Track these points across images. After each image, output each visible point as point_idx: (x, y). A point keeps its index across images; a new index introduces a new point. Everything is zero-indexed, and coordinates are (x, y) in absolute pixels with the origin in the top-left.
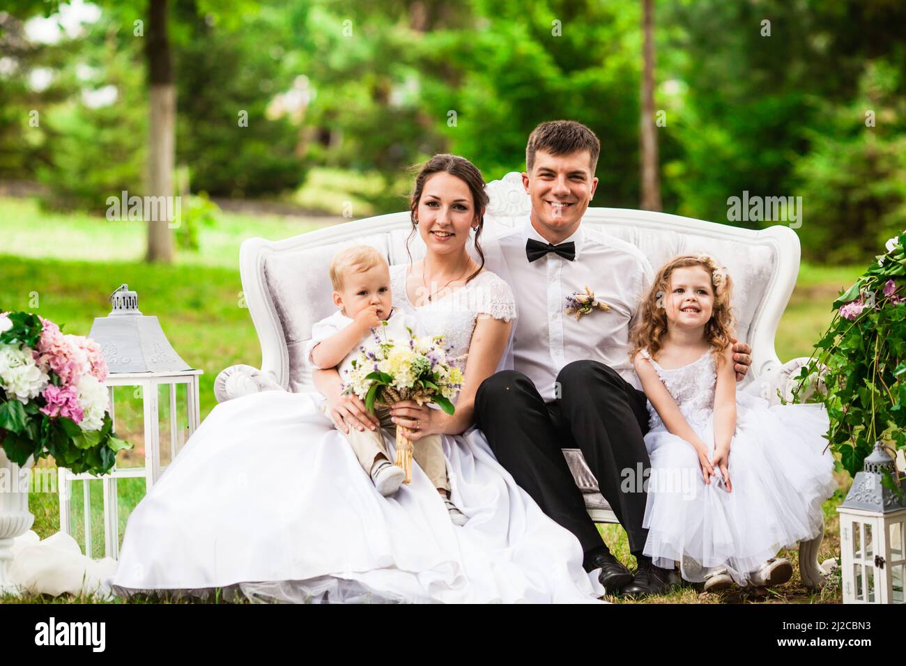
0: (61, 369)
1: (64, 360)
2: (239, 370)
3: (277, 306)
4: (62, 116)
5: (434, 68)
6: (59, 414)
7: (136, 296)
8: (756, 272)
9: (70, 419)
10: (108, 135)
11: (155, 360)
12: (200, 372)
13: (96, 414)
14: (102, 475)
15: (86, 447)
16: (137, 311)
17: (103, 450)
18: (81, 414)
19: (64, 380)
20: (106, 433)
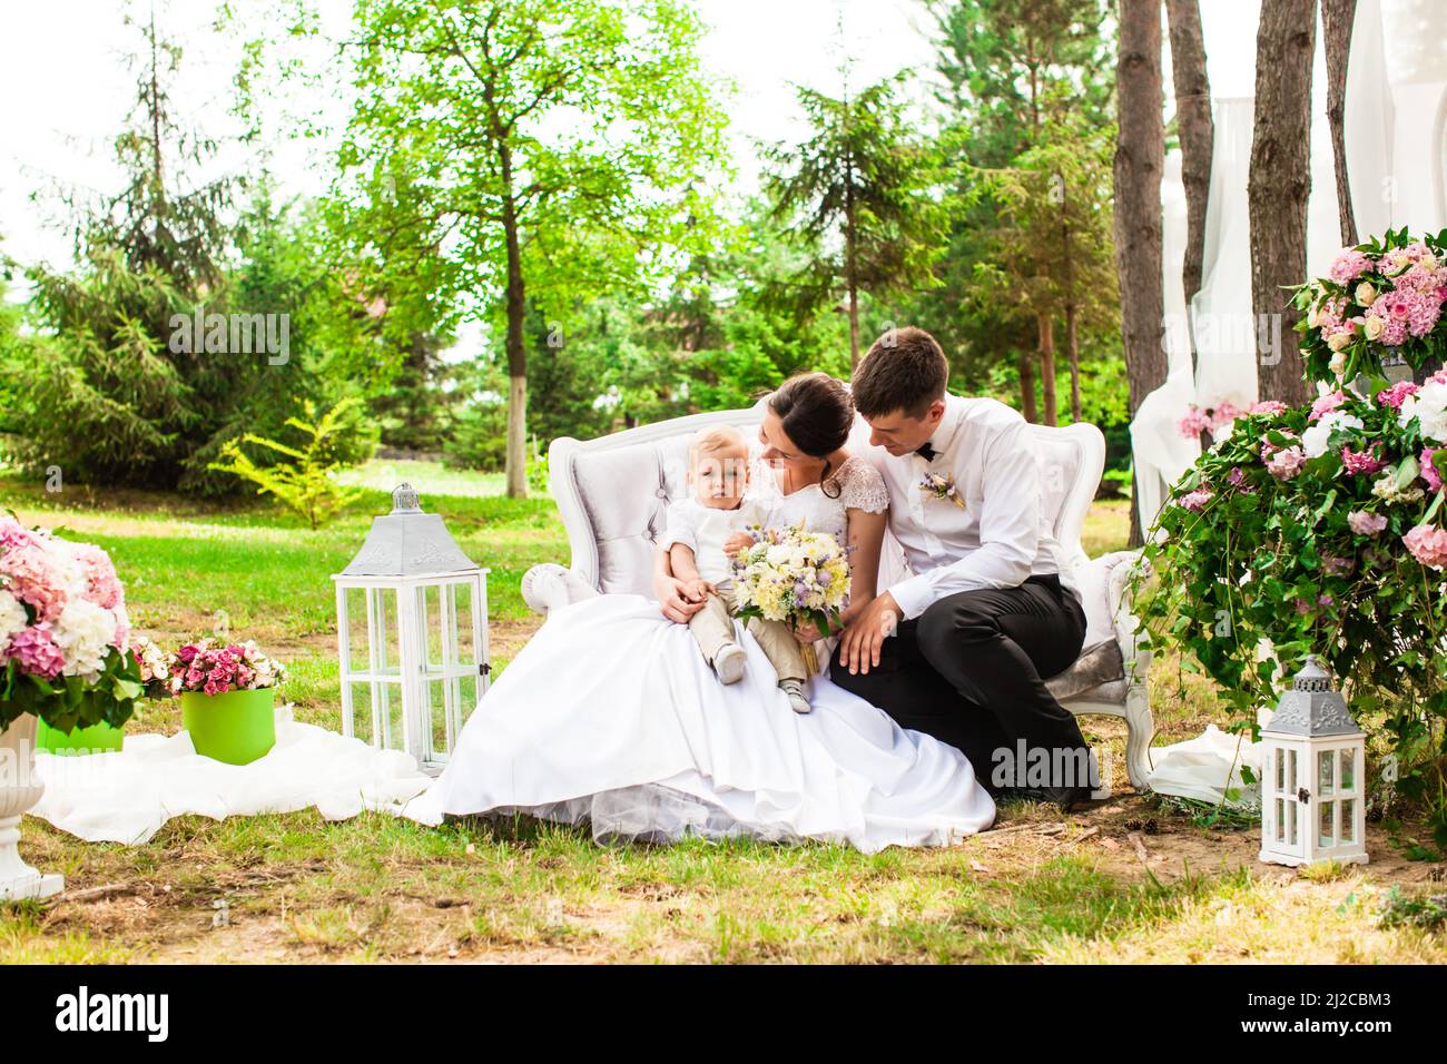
2: (546, 568)
3: (586, 506)
4: (462, 410)
5: (700, 374)
10: (488, 419)
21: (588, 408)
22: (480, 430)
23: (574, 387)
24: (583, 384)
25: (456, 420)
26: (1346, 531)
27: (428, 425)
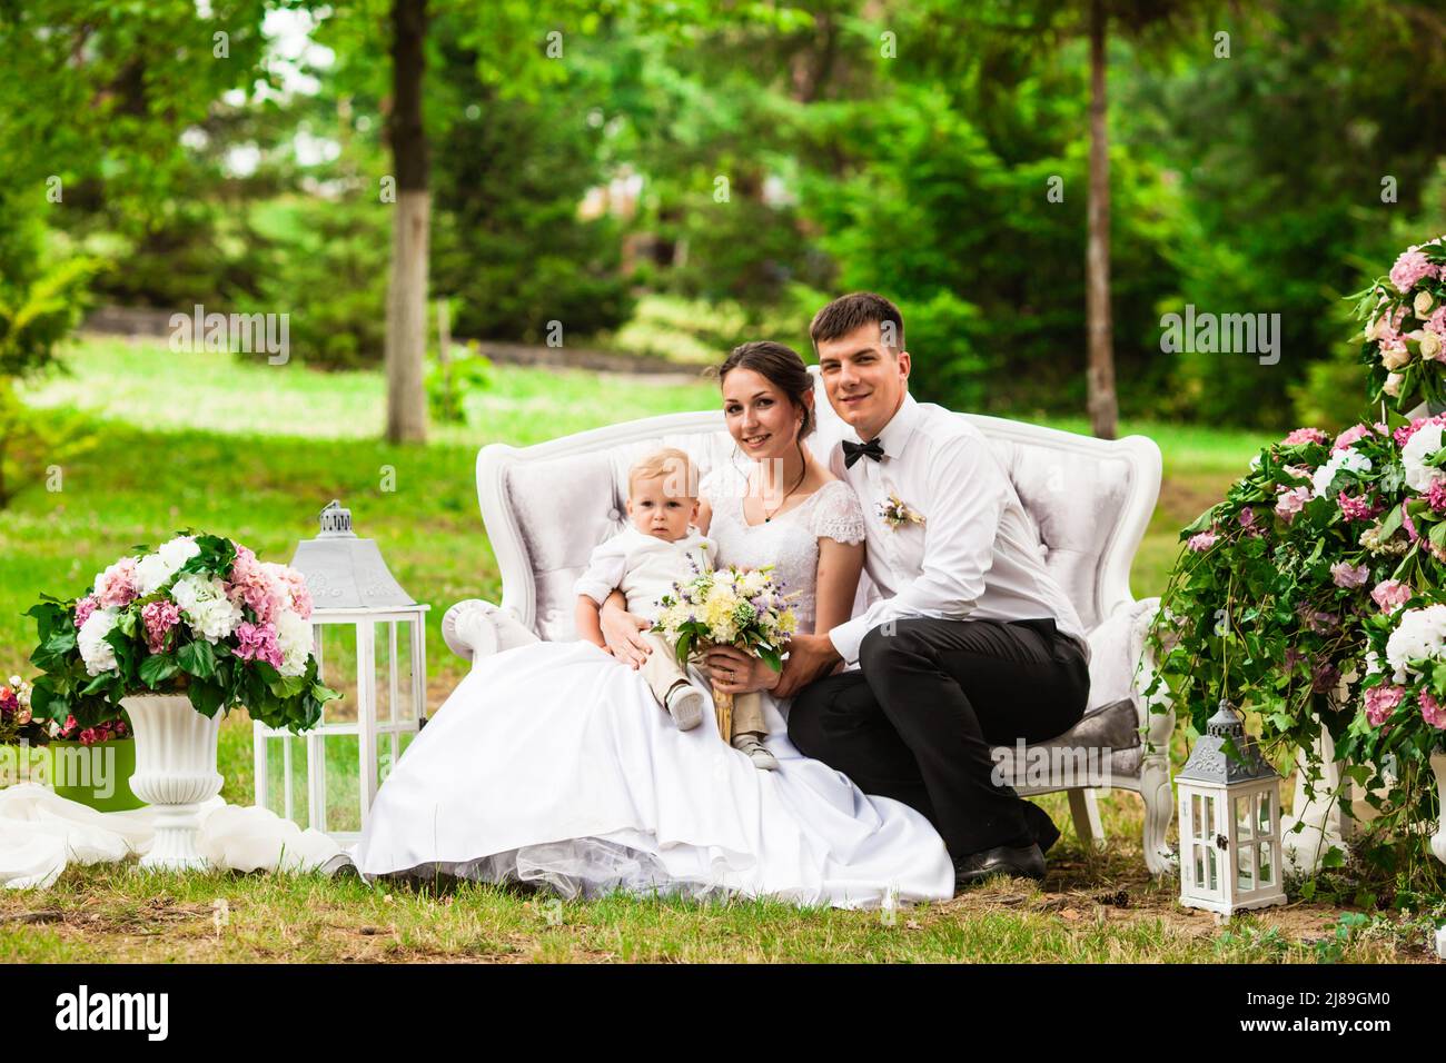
0: (257, 604)
1: (261, 593)
2: (472, 606)
6: (254, 656)
7: (350, 514)
8: (1107, 493)
9: (267, 662)
11: (371, 593)
12: (427, 607)
13: (298, 657)
14: (305, 731)
15: (286, 697)
16: (350, 533)
17: (306, 700)
18: (281, 657)
19: (260, 617)
20: (311, 680)
21: (566, 220)
22: (316, 272)
23: (534, 171)
24: (556, 161)
25: (257, 241)
26: (1329, 583)
27: (197, 253)
